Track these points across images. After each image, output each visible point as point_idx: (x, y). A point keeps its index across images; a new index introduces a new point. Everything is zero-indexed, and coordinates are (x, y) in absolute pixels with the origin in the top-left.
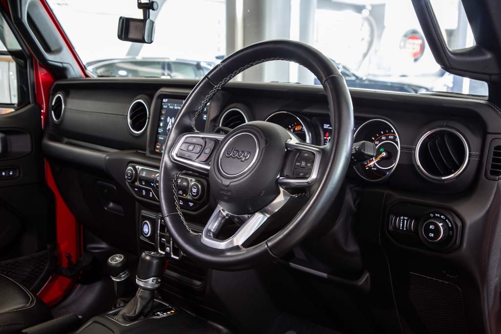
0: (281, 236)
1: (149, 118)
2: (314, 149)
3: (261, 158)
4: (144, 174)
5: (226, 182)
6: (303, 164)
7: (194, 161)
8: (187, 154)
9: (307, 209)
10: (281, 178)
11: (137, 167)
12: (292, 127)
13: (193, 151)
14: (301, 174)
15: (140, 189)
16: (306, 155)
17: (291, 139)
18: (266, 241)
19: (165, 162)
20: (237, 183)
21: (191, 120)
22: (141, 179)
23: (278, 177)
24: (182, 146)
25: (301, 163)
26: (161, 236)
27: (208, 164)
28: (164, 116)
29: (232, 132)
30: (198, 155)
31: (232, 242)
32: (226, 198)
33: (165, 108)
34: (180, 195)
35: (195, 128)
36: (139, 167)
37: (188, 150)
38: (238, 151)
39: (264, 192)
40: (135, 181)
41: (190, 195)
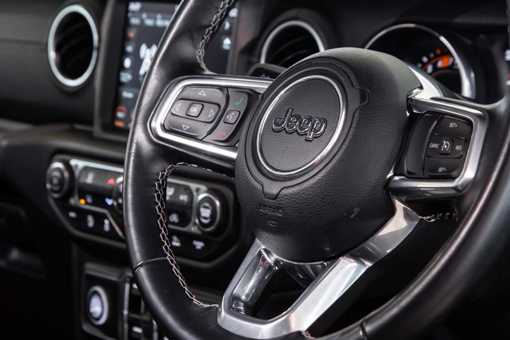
0: (394, 311)
1: (98, 49)
2: (472, 111)
3: (351, 132)
4: (90, 179)
5: (273, 188)
6: (446, 145)
7: (201, 141)
8: (186, 125)
9: (453, 249)
10: (397, 178)
11: (73, 162)
12: (430, 60)
13: (200, 119)
14: (440, 170)
15: (82, 213)
16: (451, 125)
17: (421, 87)
18: (361, 321)
19: (137, 144)
20: (295, 189)
21: (195, 47)
22: (84, 191)
23: (389, 176)
24: (176, 106)
25: (441, 144)
26: (133, 323)
27: (233, 148)
28: (133, 43)
29: (287, 75)
30: (210, 126)
31: (287, 323)
32: (271, 224)
33: (135, 26)
34: (173, 223)
35: (203, 66)
36: (78, 163)
37: (188, 116)
38: (299, 118)
39: (356, 210)
40: (69, 194)
41: (195, 224)
